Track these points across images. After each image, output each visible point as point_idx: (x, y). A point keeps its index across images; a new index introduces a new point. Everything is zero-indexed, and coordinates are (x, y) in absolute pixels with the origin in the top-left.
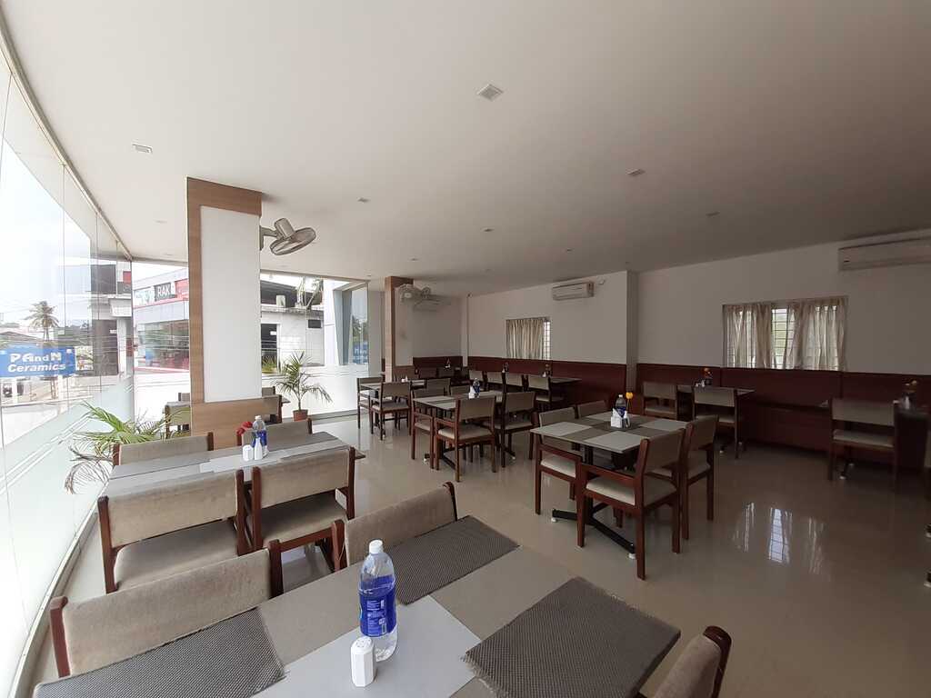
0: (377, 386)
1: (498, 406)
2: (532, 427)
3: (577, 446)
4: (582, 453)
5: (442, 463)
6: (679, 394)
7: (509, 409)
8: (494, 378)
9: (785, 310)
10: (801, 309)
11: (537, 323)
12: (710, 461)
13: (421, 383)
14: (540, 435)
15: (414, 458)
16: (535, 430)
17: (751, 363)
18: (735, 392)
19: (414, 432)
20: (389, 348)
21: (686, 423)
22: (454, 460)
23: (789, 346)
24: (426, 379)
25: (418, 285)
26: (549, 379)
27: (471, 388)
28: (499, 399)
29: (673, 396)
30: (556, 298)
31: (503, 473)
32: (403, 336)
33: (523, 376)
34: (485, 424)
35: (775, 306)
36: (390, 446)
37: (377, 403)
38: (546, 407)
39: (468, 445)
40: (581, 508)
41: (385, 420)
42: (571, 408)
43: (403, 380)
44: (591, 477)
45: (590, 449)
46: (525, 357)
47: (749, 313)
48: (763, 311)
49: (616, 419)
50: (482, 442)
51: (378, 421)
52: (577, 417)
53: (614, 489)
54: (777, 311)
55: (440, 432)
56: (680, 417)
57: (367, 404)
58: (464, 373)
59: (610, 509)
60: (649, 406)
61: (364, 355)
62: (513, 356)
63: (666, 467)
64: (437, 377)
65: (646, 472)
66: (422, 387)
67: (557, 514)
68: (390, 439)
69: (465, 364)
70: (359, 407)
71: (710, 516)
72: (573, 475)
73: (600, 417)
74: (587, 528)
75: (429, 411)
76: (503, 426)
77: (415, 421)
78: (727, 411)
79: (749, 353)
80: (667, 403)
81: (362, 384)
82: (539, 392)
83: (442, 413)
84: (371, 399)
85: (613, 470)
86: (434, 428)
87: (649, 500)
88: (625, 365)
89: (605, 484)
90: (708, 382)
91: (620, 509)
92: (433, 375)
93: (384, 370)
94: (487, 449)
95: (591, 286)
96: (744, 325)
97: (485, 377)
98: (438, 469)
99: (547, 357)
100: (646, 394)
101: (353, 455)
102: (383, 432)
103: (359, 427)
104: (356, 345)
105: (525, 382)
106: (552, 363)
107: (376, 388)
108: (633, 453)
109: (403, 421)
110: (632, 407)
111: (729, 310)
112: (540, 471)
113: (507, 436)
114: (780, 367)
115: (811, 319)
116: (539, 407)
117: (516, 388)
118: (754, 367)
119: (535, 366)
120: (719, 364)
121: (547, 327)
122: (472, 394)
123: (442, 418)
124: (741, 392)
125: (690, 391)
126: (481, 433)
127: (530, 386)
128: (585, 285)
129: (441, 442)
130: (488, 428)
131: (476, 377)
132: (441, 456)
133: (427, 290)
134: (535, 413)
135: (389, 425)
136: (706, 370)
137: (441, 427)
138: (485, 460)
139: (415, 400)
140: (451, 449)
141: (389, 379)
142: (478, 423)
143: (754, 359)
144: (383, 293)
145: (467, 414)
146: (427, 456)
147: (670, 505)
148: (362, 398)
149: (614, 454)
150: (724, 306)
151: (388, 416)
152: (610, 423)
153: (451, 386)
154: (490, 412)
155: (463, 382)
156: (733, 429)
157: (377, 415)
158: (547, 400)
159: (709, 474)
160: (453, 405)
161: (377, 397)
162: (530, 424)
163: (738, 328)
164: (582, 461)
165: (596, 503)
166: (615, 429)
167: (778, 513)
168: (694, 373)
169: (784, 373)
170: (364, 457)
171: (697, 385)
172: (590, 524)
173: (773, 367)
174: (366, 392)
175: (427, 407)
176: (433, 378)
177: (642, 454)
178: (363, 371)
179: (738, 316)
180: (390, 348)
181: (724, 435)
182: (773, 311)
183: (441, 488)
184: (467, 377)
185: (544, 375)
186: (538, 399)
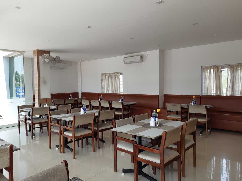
0: (30, 110)
1: (95, 117)
2: (112, 128)
3: (134, 137)
4: (136, 140)
5: (66, 149)
6: (182, 108)
7: (101, 119)
8: (95, 103)
9: (227, 69)
10: (233, 68)
11: (116, 75)
12: (194, 139)
13: (55, 107)
14: (116, 132)
15: (50, 148)
16: (114, 129)
17: (213, 93)
18: (206, 106)
19: (51, 133)
20: (36, 89)
21: (184, 122)
22: (73, 148)
23: (229, 85)
24: (58, 105)
25: (53, 55)
26: (122, 103)
27: (82, 109)
28: (96, 114)
29: (179, 110)
30: (125, 63)
31: (100, 152)
32: (45, 82)
33: (109, 102)
34: (89, 127)
35: (223, 67)
36: (38, 142)
37: (29, 119)
38: (120, 117)
39: (80, 139)
40: (136, 167)
41: (34, 128)
42: (131, 117)
43: (45, 106)
44: (141, 151)
45: (140, 138)
46: (111, 92)
47: (212, 70)
48: (218, 69)
49: (152, 122)
50: (87, 137)
51: (30, 129)
52: (134, 122)
53: (152, 156)
54: (224, 69)
55: (65, 133)
56: (183, 119)
57: (24, 120)
58: (79, 101)
59: (150, 166)
60: (169, 115)
61: (22, 92)
62: (105, 92)
63: (174, 144)
64: (64, 104)
65: (165, 147)
66: (55, 109)
67: (125, 171)
68: (38, 138)
69: (80, 96)
70: (19, 122)
71: (195, 165)
72: (132, 150)
73: (145, 121)
74: (139, 176)
75: (59, 122)
76: (98, 128)
77: (51, 129)
78: (203, 116)
79: (212, 88)
80: (177, 113)
81: (20, 109)
82: (117, 109)
83: (66, 123)
84: (26, 117)
85: (151, 147)
86: (61, 131)
87: (166, 161)
88: (158, 96)
89: (147, 155)
90: (195, 102)
91: (155, 167)
92: (63, 103)
93: (34, 101)
94: (90, 140)
95: (142, 57)
96: (210, 75)
97: (90, 103)
98: (64, 153)
99: (122, 92)
100: (168, 109)
101: (12, 149)
102: (33, 135)
103: (19, 133)
104: (17, 87)
105: (110, 104)
106: (124, 95)
107: (29, 111)
108: (160, 137)
109: (45, 128)
110: (159, 116)
111: (204, 69)
112: (116, 150)
113: (100, 133)
114: (225, 95)
115: (237, 73)
116: (117, 117)
117: (107, 108)
118: (214, 95)
119: (116, 96)
120: (199, 94)
121: (121, 77)
122: (82, 112)
123: (66, 126)
124: (209, 107)
125: (187, 107)
126: (87, 132)
127: (113, 107)
128: (139, 57)
129: (65, 138)
130: (91, 129)
131: (85, 103)
132: (66, 146)
133: (58, 57)
134: (114, 121)
135: (37, 131)
136: (194, 97)
137: (66, 130)
138: (89, 146)
139: (51, 116)
140: (71, 141)
141: (37, 106)
142: (86, 127)
143: (214, 91)
144: (32, 59)
145: (79, 123)
146: (58, 146)
147: (177, 161)
148: (20, 117)
149: (151, 139)
150: (201, 67)
151: (36, 126)
152: (149, 124)
153: (72, 108)
154: (91, 121)
155: (79, 106)
156: (205, 124)
157: (30, 126)
158: (121, 114)
159: (194, 145)
160: (71, 119)
161: (29, 115)
162: (112, 126)
163: (207, 77)
164: (136, 143)
165: (143, 164)
166: (152, 127)
167: (224, 161)
168: (189, 98)
169: (227, 98)
170: (19, 149)
171: (190, 104)
172: (140, 174)
173: (222, 95)
174: (24, 113)
175: (58, 120)
176: (62, 104)
177: (163, 138)
178: (22, 102)
179: (207, 72)
180: (37, 89)
181: (201, 127)
182: (222, 69)
183: (60, 163)
184: (81, 103)
185: (120, 101)
186: (116, 113)
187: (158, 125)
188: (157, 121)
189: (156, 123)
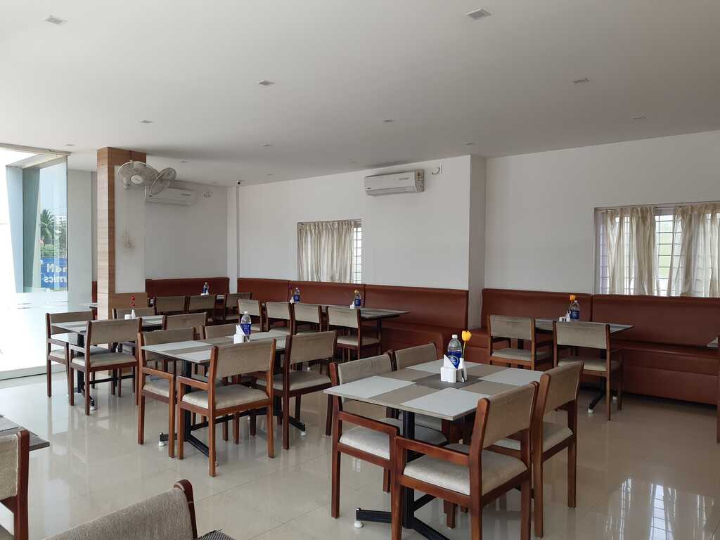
0: (81, 327)
1: (278, 354)
2: (329, 386)
3: (393, 413)
4: (398, 423)
5: (188, 447)
6: (537, 331)
7: (296, 358)
8: (278, 311)
9: (670, 217)
10: (691, 215)
11: (344, 227)
12: (572, 424)
13: (158, 320)
14: (340, 398)
15: (141, 442)
16: (333, 391)
17: (628, 288)
18: (608, 328)
19: (143, 398)
20: (103, 264)
21: (541, 373)
22: (208, 443)
23: (676, 265)
24: (166, 314)
25: (154, 163)
26: (359, 312)
27: (239, 328)
28: (281, 344)
29: (528, 335)
30: (370, 192)
31: (289, 458)
32: (129, 245)
33: (320, 307)
34: (259, 382)
35: (659, 211)
36: (104, 424)
37: (80, 355)
38: (353, 354)
39: (231, 417)
40: (397, 504)
41: (94, 382)
42: (386, 355)
43: (127, 317)
44: (412, 456)
45: (410, 416)
46: (325, 279)
47: (627, 219)
48: (644, 217)
49: (447, 370)
50: (253, 411)
51: (82, 384)
52: (394, 368)
53: (444, 473)
54: (662, 218)
55: (186, 398)
56: (539, 364)
57: (63, 357)
58: (230, 304)
59: (439, 502)
60: (498, 349)
61: (61, 274)
62: (308, 277)
63: (512, 437)
64: (186, 311)
65: (484, 446)
66: (158, 327)
67: (363, 515)
68: (104, 412)
69: (233, 288)
70: (49, 362)
71: (572, 502)
72: (385, 454)
73: (426, 368)
74: (406, 533)
75: (170, 364)
76: (287, 385)
77: (144, 384)
78: (598, 355)
79: (626, 274)
80: (521, 345)
81: (54, 323)
82: (343, 331)
83: (189, 368)
84: (71, 347)
85: (442, 446)
86: (175, 393)
87: (487, 487)
88: (467, 292)
89: (431, 467)
90: (574, 315)
91: (453, 504)
92: (182, 309)
93: (95, 299)
94: (261, 420)
95: (420, 175)
96: (620, 235)
97: (263, 310)
98: (182, 458)
99: (358, 279)
100: (494, 334)
101: (26, 442)
102: (91, 402)
103: (50, 395)
104: (47, 257)
105: (324, 316)
106: (364, 288)
107: (79, 330)
108: (470, 417)
109: (127, 383)
110: (468, 352)
111: (602, 215)
112: (339, 451)
113: (292, 400)
114: (663, 294)
115: (701, 230)
116: (341, 354)
117: (311, 326)
118: (632, 294)
119: (339, 292)
120: (588, 290)
121: (358, 235)
122: (239, 337)
123: (189, 376)
124: (615, 328)
125: (551, 328)
126: (252, 397)
127: (331, 323)
128: (412, 175)
129: (187, 415)
130: (263, 389)
131: (248, 309)
132: (187, 437)
133: (170, 171)
134: (332, 364)
135: (103, 389)
136: (572, 297)
137: (188, 390)
138: (258, 438)
139: (146, 348)
140: (205, 424)
141: (103, 315)
142: (249, 381)
143: (632, 282)
144: (93, 174)
145: (228, 368)
146: (163, 438)
147: (519, 489)
148: (53, 347)
149: (445, 423)
150: (596, 210)
151: (101, 375)
152: (438, 376)
153: (208, 324)
154: (266, 365)
155: (228, 318)
156: (605, 378)
157: (80, 374)
158: (356, 343)
159: (570, 443)
160: (206, 355)
161: (81, 343)
162: (328, 381)
163: (613, 240)
164: (398, 434)
165: (418, 495)
166: (446, 385)
167: (660, 490)
168: (557, 302)
169: (669, 302)
170: (46, 445)
171: (560, 319)
172: (408, 527)
173: (656, 294)
174: (64, 337)
175: (166, 359)
176: (180, 312)
177: (479, 421)
178: (59, 302)
179: (613, 223)
180: (107, 264)
181: (592, 388)
182: (657, 218)
183: (170, 489)
184: (235, 310)
185: (352, 307)
186: (339, 341)
187: (466, 381)
188: (461, 366)
189: (459, 374)
